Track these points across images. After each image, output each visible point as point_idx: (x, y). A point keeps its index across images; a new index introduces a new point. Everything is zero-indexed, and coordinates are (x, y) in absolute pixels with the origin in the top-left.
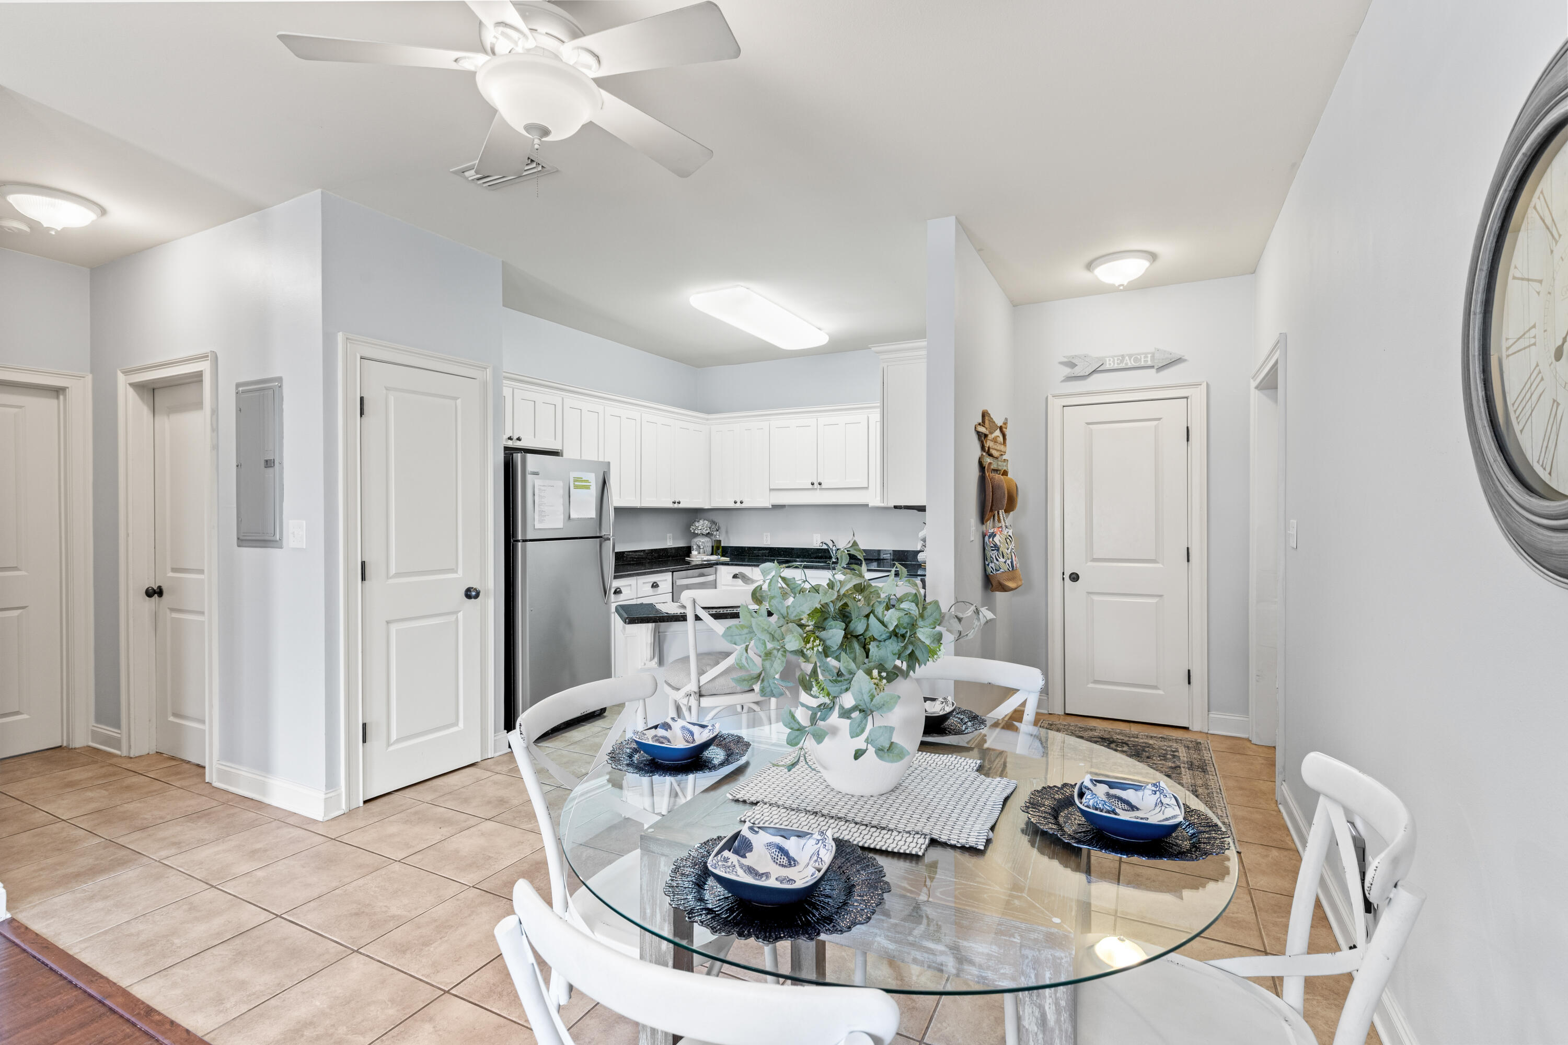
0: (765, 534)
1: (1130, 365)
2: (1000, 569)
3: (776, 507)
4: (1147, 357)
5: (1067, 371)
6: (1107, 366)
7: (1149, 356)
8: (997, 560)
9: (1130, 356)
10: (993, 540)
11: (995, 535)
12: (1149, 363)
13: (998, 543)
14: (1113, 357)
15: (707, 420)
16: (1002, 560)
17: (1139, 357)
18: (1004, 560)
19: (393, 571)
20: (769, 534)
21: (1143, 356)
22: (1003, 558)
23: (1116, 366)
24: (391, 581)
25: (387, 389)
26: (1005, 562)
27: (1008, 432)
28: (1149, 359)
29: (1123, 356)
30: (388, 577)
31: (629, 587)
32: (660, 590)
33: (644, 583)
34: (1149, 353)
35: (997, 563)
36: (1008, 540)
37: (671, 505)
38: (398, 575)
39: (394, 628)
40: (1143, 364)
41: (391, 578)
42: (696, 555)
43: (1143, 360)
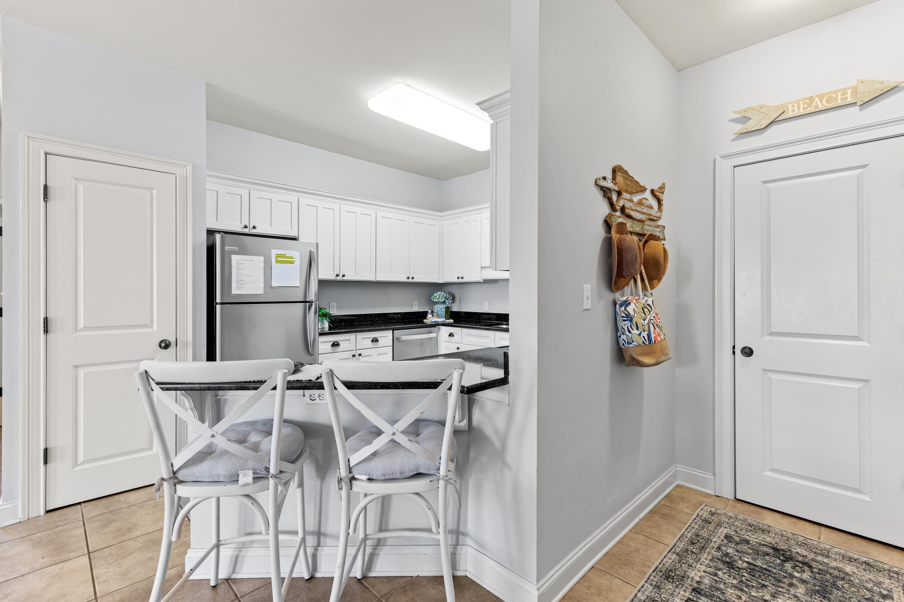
0: (484, 302)
1: (821, 107)
2: (633, 341)
3: (487, 282)
4: (847, 93)
5: (739, 128)
6: (790, 114)
7: (849, 91)
8: (630, 332)
9: (821, 97)
10: (625, 309)
11: (629, 304)
12: (850, 100)
13: (632, 313)
14: (798, 102)
15: (441, 217)
16: (635, 332)
17: (834, 95)
18: (638, 332)
19: (81, 325)
20: (487, 303)
21: (839, 94)
22: (637, 329)
23: (802, 112)
24: (78, 334)
25: (76, 179)
26: (640, 335)
27: (665, 198)
28: (849, 95)
29: (811, 99)
30: (76, 330)
31: (348, 342)
32: (380, 344)
33: (363, 338)
34: (848, 88)
35: (630, 335)
36: (646, 310)
37: (406, 280)
38: (85, 329)
39: (81, 372)
40: (840, 102)
41: (80, 331)
42: (431, 318)
43: (839, 97)
